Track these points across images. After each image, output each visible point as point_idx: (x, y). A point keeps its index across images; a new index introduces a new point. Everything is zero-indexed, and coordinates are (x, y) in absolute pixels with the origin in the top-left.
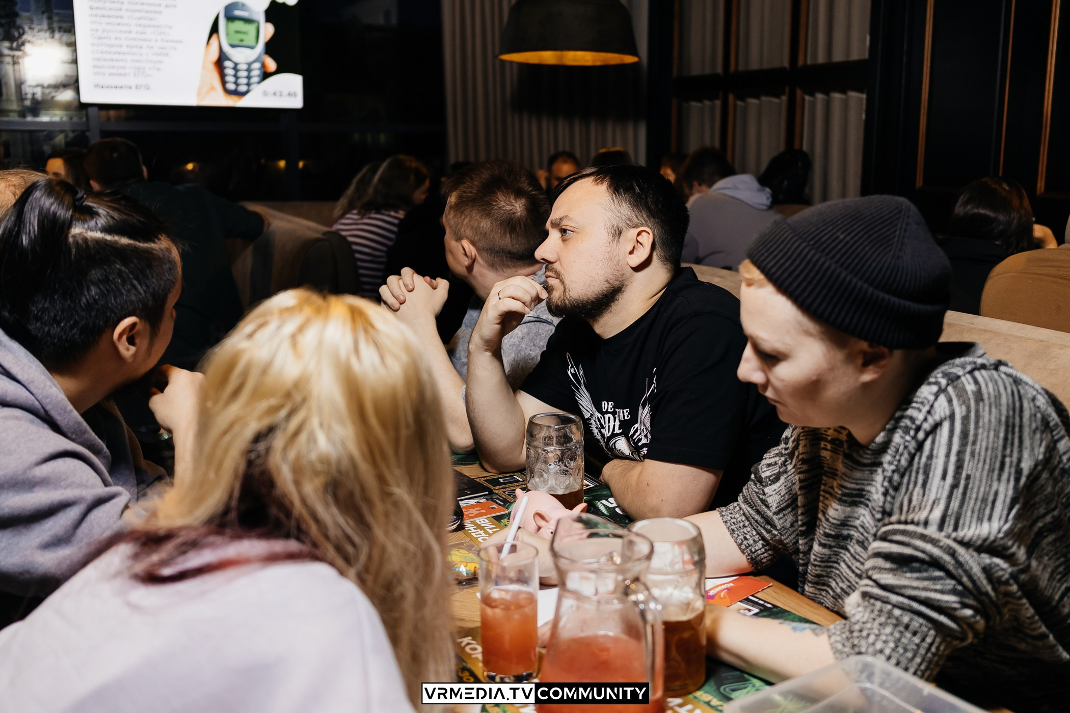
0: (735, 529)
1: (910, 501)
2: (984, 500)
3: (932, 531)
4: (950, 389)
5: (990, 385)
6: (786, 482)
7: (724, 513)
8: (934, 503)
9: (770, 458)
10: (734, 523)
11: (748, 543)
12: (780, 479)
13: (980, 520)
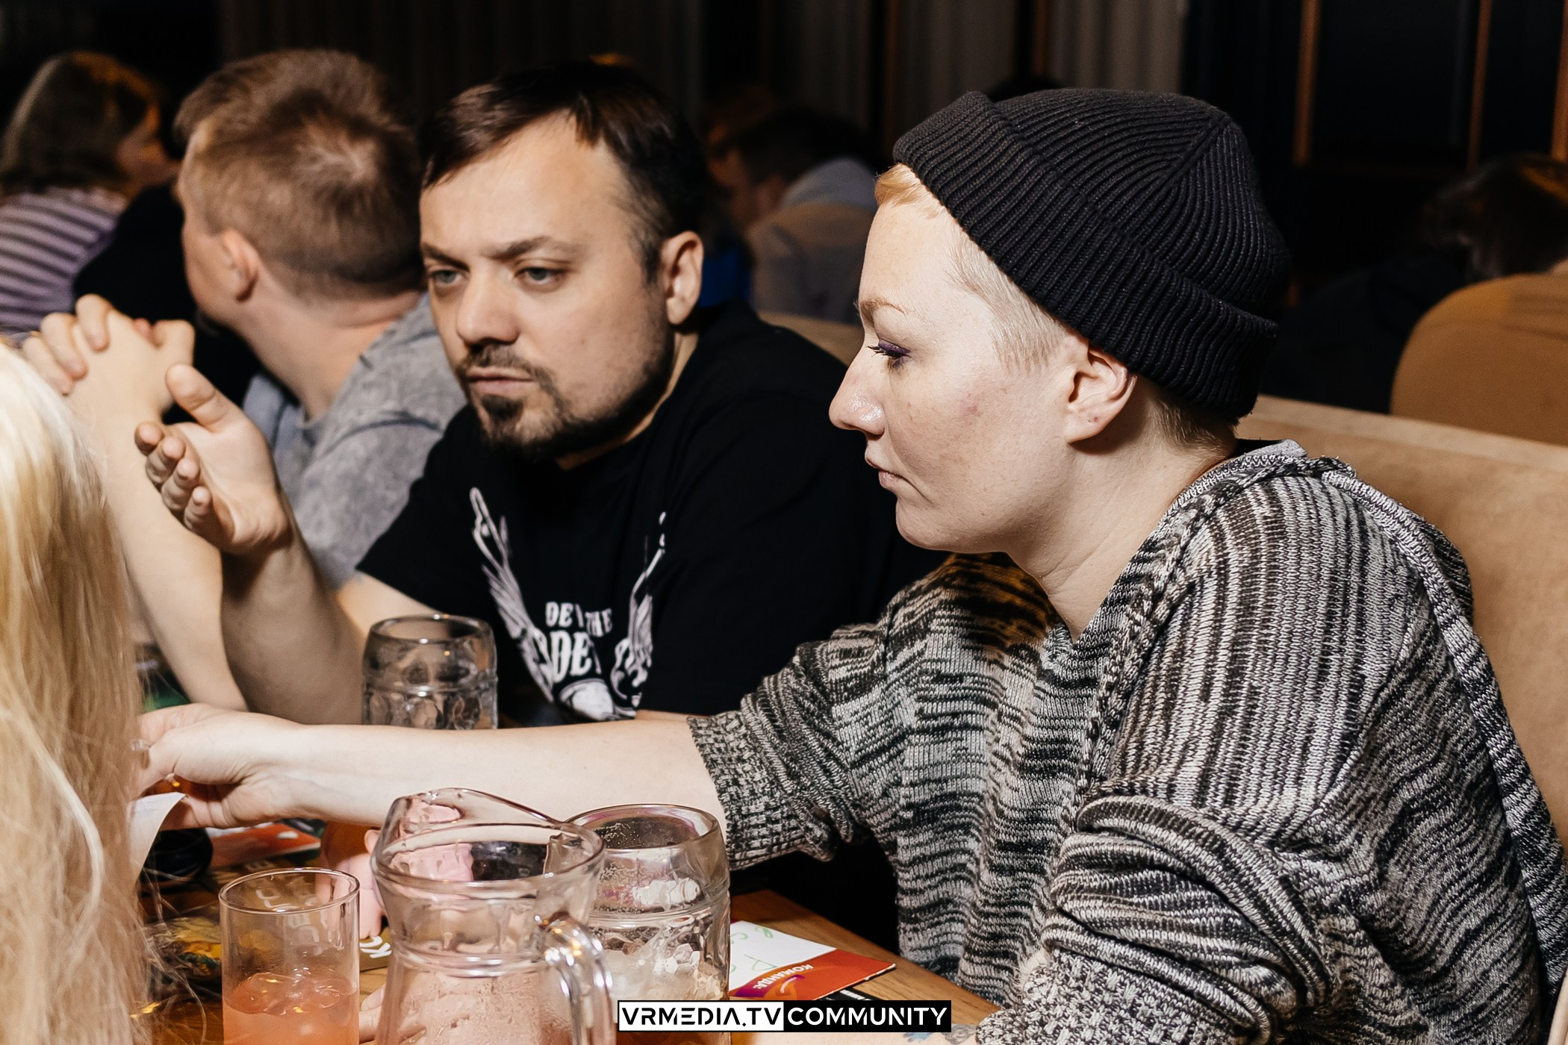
0: (720, 761)
1: (1140, 747)
2: (1287, 742)
3: (1182, 804)
4: (1221, 514)
5: (1302, 506)
6: (883, 699)
7: (701, 732)
8: (1186, 747)
9: (847, 638)
10: (719, 750)
11: (737, 793)
12: (870, 690)
13: (1278, 781)
